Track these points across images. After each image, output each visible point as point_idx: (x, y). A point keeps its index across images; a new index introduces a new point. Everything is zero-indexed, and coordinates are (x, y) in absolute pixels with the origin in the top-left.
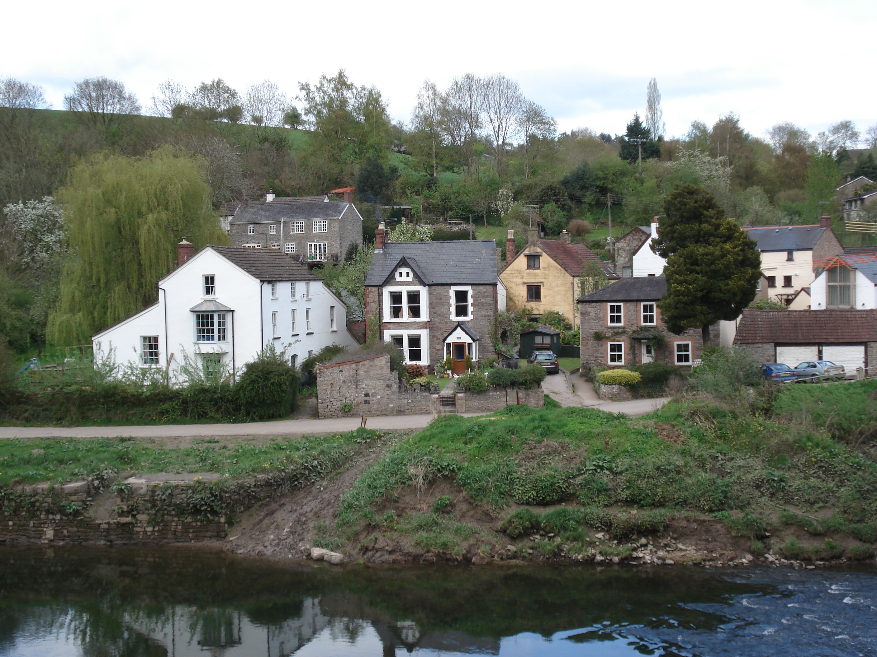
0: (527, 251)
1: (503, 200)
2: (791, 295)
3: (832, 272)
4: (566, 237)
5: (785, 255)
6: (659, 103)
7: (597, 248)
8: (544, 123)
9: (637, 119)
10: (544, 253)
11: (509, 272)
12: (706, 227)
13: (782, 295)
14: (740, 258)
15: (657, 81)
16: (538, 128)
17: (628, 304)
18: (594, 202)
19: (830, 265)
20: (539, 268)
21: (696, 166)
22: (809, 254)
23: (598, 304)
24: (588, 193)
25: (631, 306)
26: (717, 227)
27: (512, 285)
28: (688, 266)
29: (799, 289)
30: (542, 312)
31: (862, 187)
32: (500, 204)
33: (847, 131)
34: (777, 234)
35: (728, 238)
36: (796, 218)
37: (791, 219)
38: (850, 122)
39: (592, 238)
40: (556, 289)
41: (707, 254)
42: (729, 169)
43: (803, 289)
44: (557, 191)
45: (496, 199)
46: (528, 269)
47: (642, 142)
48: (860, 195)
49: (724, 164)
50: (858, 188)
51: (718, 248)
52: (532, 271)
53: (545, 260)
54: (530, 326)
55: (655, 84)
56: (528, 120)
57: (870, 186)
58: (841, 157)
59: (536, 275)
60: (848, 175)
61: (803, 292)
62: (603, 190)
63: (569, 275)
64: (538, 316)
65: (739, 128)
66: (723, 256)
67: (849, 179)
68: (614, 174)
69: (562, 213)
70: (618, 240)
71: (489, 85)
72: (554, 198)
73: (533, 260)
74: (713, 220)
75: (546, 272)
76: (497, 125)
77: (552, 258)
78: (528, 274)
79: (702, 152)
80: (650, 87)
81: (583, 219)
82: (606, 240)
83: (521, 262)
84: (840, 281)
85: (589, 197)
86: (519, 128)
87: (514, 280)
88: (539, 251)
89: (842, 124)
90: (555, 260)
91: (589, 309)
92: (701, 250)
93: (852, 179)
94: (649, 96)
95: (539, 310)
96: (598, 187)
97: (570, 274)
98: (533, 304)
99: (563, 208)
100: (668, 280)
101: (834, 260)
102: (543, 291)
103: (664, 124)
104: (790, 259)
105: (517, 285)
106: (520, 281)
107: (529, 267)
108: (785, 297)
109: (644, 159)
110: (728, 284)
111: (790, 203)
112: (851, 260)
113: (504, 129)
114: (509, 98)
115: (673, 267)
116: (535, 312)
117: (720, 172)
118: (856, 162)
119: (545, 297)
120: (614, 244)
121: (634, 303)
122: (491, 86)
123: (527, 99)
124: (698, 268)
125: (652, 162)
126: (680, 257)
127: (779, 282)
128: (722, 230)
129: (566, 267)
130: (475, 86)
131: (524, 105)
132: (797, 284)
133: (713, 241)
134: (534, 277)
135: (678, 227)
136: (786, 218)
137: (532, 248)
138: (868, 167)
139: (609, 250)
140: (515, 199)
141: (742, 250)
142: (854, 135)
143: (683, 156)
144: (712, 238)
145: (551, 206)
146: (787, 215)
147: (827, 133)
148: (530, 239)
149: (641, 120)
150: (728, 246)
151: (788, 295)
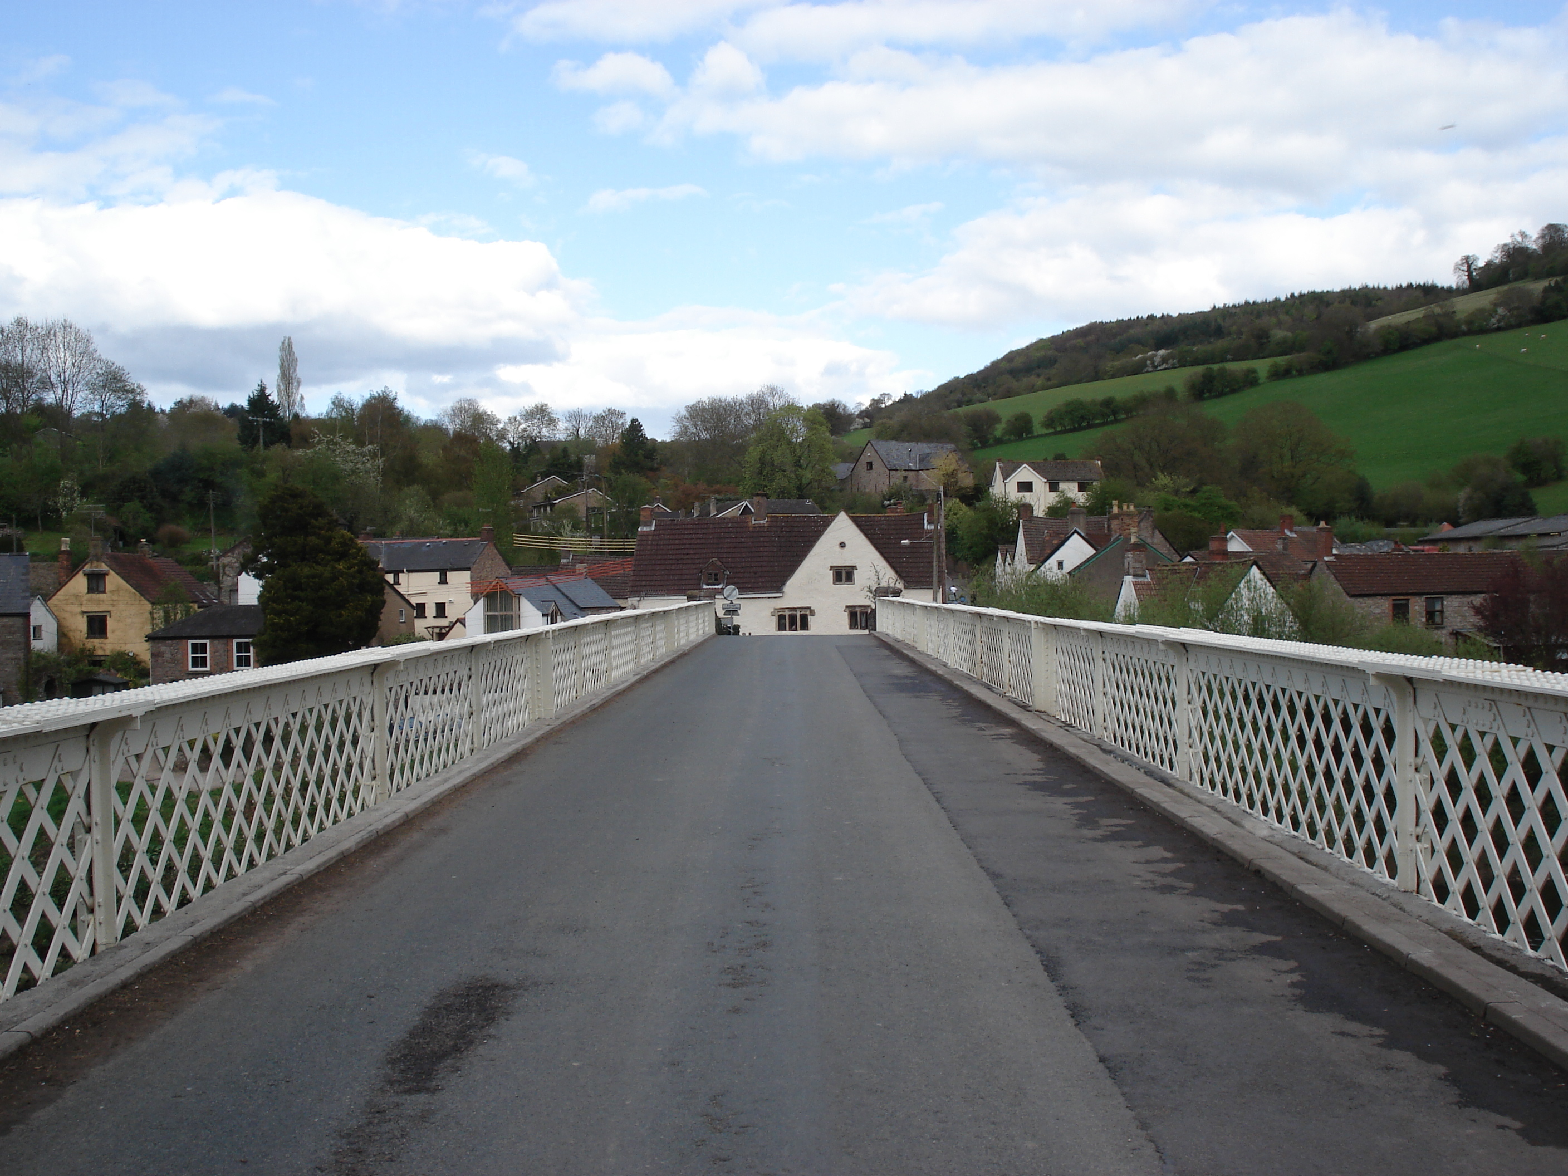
0: (87, 568)
1: (65, 496)
2: (445, 627)
3: (491, 598)
4: (146, 549)
5: (437, 575)
6: (295, 370)
7: (197, 564)
8: (128, 391)
9: (262, 389)
10: (111, 571)
11: (61, 598)
12: (313, 540)
13: (433, 627)
14: (356, 581)
15: (293, 340)
16: (119, 397)
17: (216, 642)
18: (195, 502)
19: (488, 590)
20: (104, 592)
21: (336, 456)
22: (467, 574)
23: (175, 641)
24: (187, 489)
25: (219, 644)
26: (328, 540)
27: (66, 615)
28: (289, 591)
29: (454, 621)
30: (108, 653)
31: (554, 489)
32: (61, 500)
33: (543, 417)
34: (427, 549)
35: (342, 555)
36: (461, 528)
37: (456, 530)
38: (546, 405)
39: (189, 550)
40: (129, 621)
41: (314, 576)
42: (380, 462)
43: (458, 620)
44: (143, 484)
45: (56, 494)
46: (88, 592)
47: (263, 422)
48: (549, 499)
49: (374, 455)
50: (549, 490)
51: (329, 568)
52: (95, 596)
53: (114, 580)
54: (90, 672)
55: (290, 345)
56: (104, 387)
57: (564, 488)
58: (531, 450)
59: (99, 602)
60: (538, 473)
61: (458, 624)
62: (208, 484)
63: (146, 602)
64: (103, 658)
65: (398, 408)
66: (335, 578)
67: (539, 478)
68: (223, 464)
69: (148, 515)
70: (225, 553)
71: (50, 333)
72: (139, 494)
73: (96, 582)
74: (323, 532)
75: (115, 598)
76: (60, 392)
77: (122, 577)
78: (89, 600)
79: (345, 438)
80: (283, 349)
81: (178, 525)
82: (210, 553)
83: (79, 583)
84: (501, 610)
85: (189, 494)
86: (91, 396)
87: (69, 608)
88: (104, 567)
89: (537, 407)
90: (127, 581)
91: (163, 649)
92: (306, 571)
93: (542, 479)
94: (282, 360)
95: (104, 650)
96: (200, 481)
97: (149, 601)
98: (96, 642)
99: (150, 508)
100: (264, 610)
101: (494, 583)
102: (110, 623)
103: (302, 398)
104: (443, 581)
105: (73, 614)
106: (77, 609)
107: (90, 590)
108: (437, 630)
109: (267, 445)
110: (341, 615)
111: (455, 508)
112: (515, 583)
113: (70, 398)
114: (78, 354)
115: (270, 592)
116: (100, 652)
117: (368, 465)
118: (548, 457)
119: (113, 631)
120: (218, 558)
121: (224, 641)
122: (52, 337)
123: (104, 357)
124: (302, 594)
125: (279, 448)
126: (279, 579)
127: (431, 611)
128: (334, 544)
129: (142, 590)
130: (29, 336)
131: (99, 365)
132: (452, 615)
133: (323, 559)
134: (97, 604)
135: (276, 540)
136: (448, 528)
137: (95, 564)
138: (563, 465)
139: (212, 566)
140: (83, 494)
141: (360, 572)
142: (552, 422)
143: (319, 443)
144: (321, 556)
145: (133, 506)
146: (449, 524)
147: (518, 418)
148: (92, 551)
149: (267, 392)
150: (341, 566)
151: (441, 628)
